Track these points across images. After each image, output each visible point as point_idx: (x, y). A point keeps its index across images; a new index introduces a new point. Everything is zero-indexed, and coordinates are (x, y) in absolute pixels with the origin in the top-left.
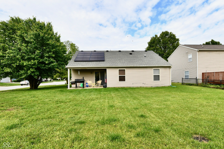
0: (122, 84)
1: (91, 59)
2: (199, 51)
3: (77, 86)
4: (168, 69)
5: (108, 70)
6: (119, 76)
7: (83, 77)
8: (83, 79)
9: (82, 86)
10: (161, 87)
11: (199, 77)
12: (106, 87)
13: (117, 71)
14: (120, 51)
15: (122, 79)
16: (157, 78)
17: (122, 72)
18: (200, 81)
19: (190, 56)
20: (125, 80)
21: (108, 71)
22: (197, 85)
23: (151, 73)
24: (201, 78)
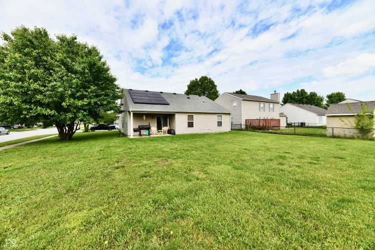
0: (191, 131)
1: (153, 102)
2: (244, 100)
3: (142, 134)
4: (228, 116)
5: (177, 116)
6: (187, 121)
7: (149, 123)
8: (149, 125)
9: (147, 134)
11: (243, 123)
12: (175, 134)
14: (175, 94)
16: (220, 124)
17: (191, 117)
18: (243, 127)
19: (235, 104)
20: (193, 127)
22: (241, 130)
23: (215, 119)
24: (245, 124)
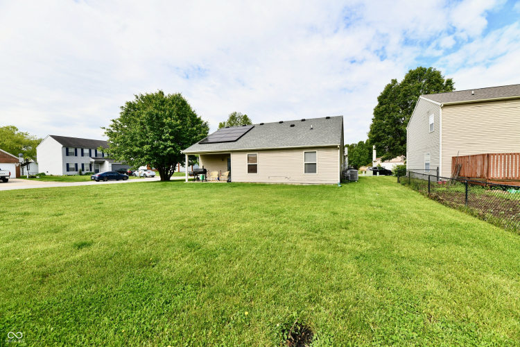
0: (252, 178)
2: (445, 106)
6: (247, 164)
9: (202, 179)
10: (320, 186)
12: (231, 181)
13: (245, 156)
15: (252, 169)
16: (311, 168)
20: (256, 172)
21: (233, 157)
23: (300, 158)
24: (451, 170)
